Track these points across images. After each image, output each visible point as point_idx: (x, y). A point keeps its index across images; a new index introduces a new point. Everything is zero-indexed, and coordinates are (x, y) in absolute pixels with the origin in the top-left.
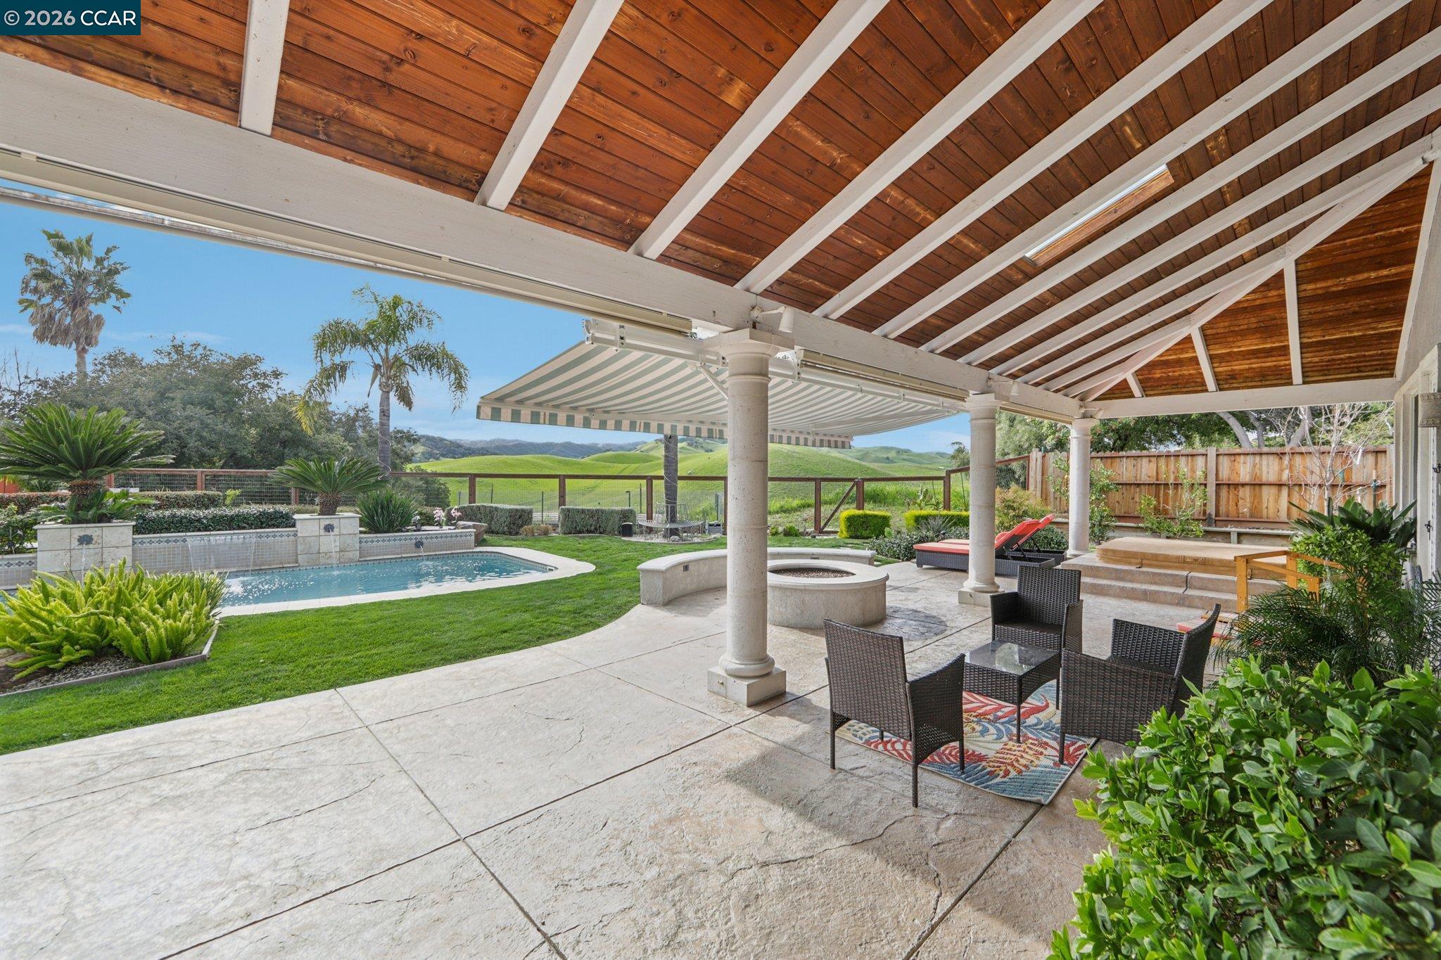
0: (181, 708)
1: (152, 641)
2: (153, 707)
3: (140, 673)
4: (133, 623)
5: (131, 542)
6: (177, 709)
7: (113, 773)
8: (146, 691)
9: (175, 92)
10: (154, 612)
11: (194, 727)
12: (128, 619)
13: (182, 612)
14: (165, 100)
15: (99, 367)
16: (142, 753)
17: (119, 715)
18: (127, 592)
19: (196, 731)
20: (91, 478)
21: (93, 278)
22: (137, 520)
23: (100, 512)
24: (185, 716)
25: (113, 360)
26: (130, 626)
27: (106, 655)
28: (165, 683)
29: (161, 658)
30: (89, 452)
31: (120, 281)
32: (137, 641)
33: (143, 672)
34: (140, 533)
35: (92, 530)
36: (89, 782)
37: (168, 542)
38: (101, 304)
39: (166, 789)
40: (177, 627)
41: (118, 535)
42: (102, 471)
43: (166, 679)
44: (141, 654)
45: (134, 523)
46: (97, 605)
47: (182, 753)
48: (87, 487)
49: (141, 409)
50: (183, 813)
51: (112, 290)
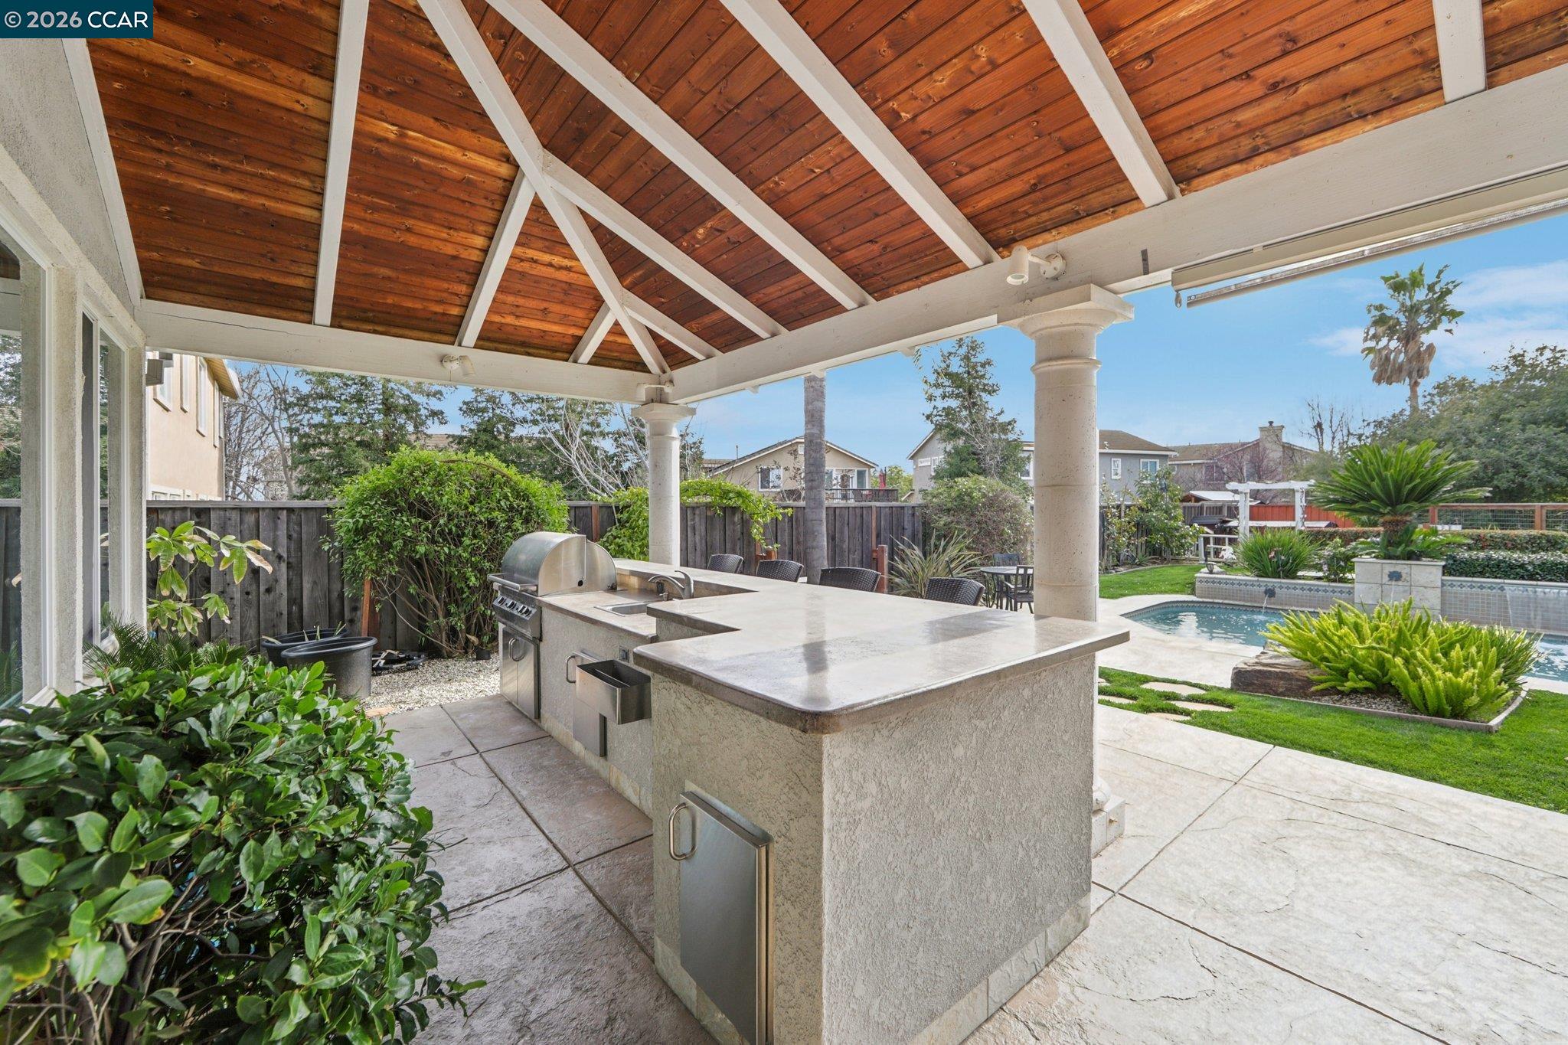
0: (1446, 773)
1: (1429, 691)
2: (1416, 759)
3: (1415, 721)
4: (1411, 667)
5: (1439, 584)
6: (1441, 773)
7: (1361, 805)
8: (1415, 741)
9: (1376, 113)
10: (1435, 661)
11: (1455, 800)
12: (1407, 661)
13: (1466, 668)
14: (1368, 128)
15: (1428, 398)
16: (1393, 800)
17: (1382, 753)
18: (1408, 634)
19: (1455, 805)
20: (1401, 514)
21: (1425, 307)
22: (1447, 560)
23: (1409, 549)
24: (1447, 784)
25: (1442, 389)
26: (1408, 670)
27: (1387, 692)
28: (1436, 741)
29: (1439, 713)
30: (1398, 487)
31: (1453, 302)
32: (1413, 687)
33: (1418, 721)
34: (1450, 574)
35: (1400, 566)
36: (1341, 803)
37: (1461, 586)
38: (1432, 332)
39: (1403, 847)
40: (1458, 684)
41: (1427, 574)
42: (1409, 507)
43: (1439, 737)
44: (1418, 701)
45: (1443, 563)
46: (1380, 640)
47: (1431, 820)
48: (1397, 523)
49: (1471, 436)
50: (1411, 879)
51: (1444, 313)
